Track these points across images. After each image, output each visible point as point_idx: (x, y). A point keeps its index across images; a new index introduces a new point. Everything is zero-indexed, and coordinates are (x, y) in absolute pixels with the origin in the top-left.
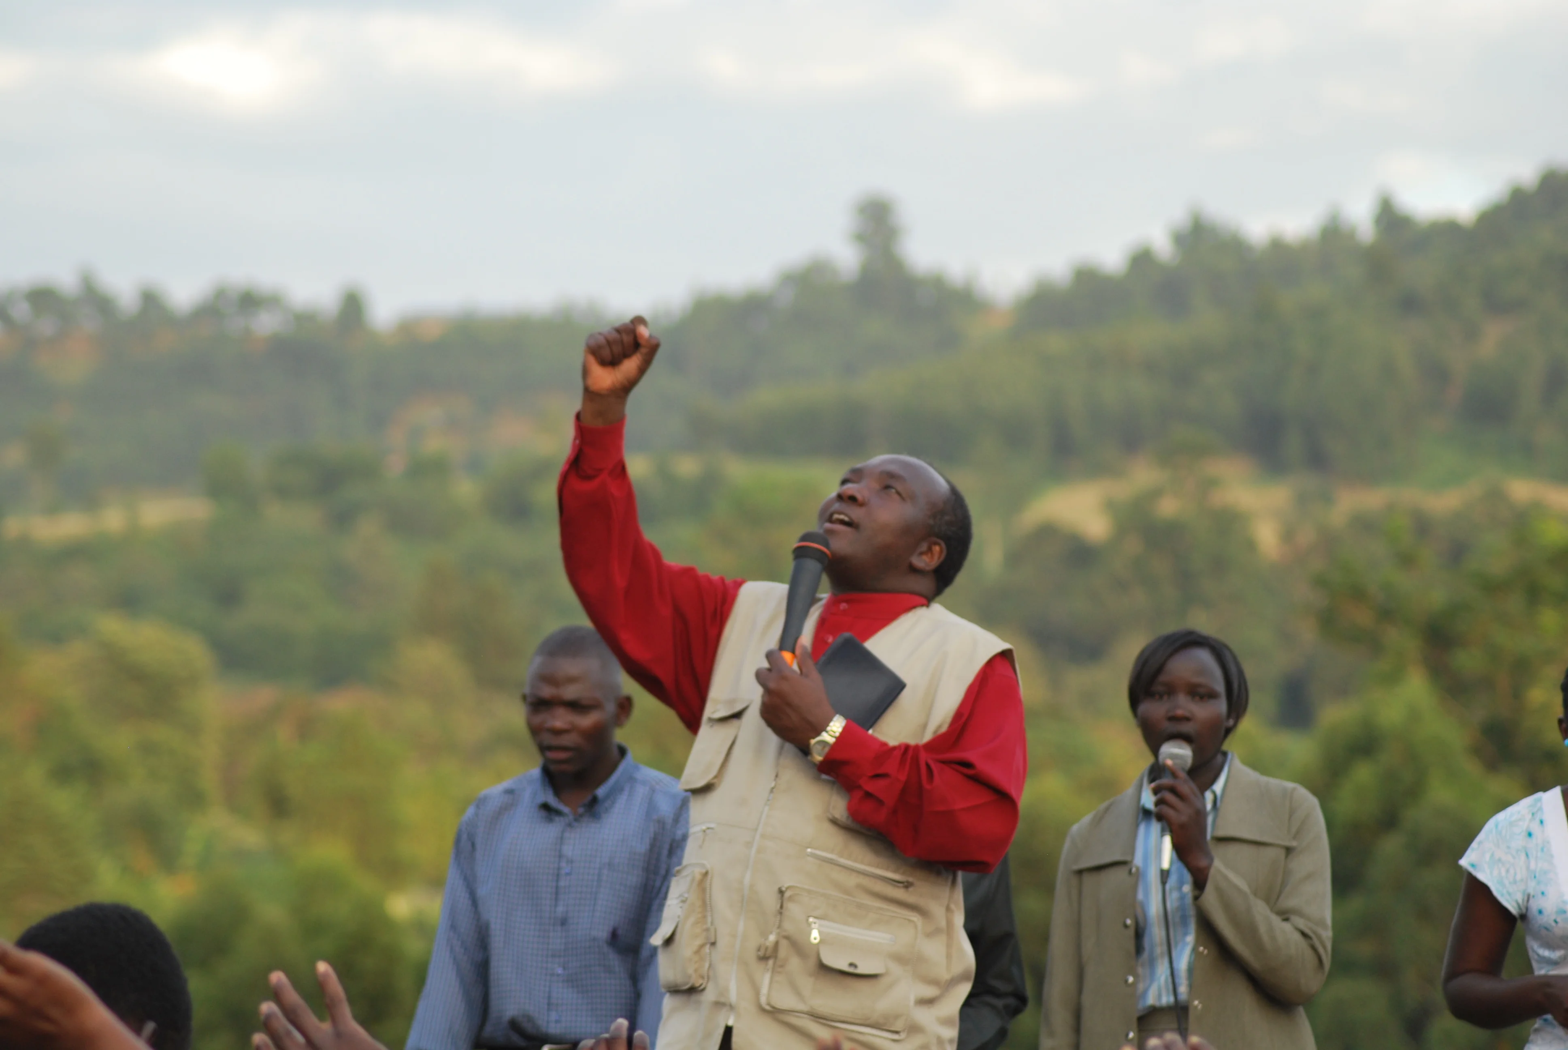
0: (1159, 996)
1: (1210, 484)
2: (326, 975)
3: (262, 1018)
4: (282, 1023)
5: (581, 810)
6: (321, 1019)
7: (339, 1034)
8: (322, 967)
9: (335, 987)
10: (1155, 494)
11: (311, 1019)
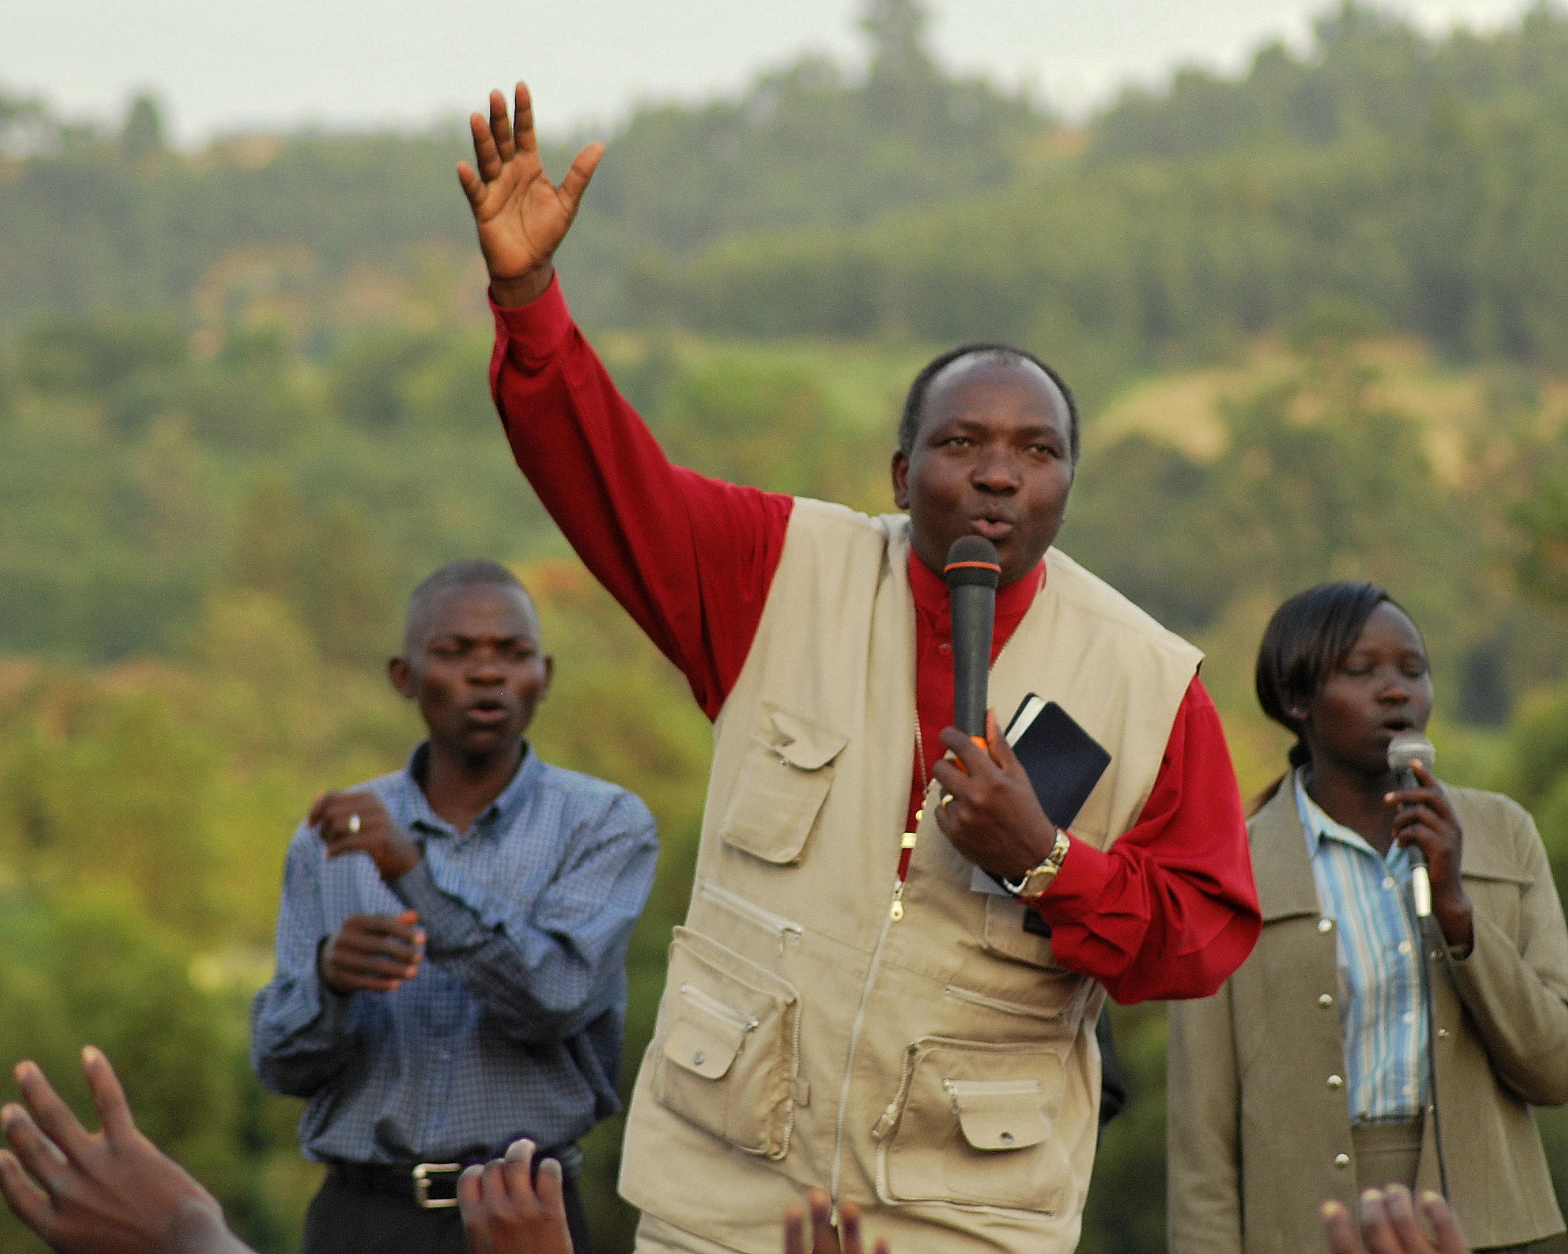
0: (1373, 1102)
1: (1366, 377)
2: (96, 1066)
3: (4, 1127)
4: (32, 1134)
5: (473, 828)
6: (91, 1129)
7: (115, 1151)
8: (91, 1054)
9: (111, 1083)
10: (1287, 392)
11: (75, 1129)
